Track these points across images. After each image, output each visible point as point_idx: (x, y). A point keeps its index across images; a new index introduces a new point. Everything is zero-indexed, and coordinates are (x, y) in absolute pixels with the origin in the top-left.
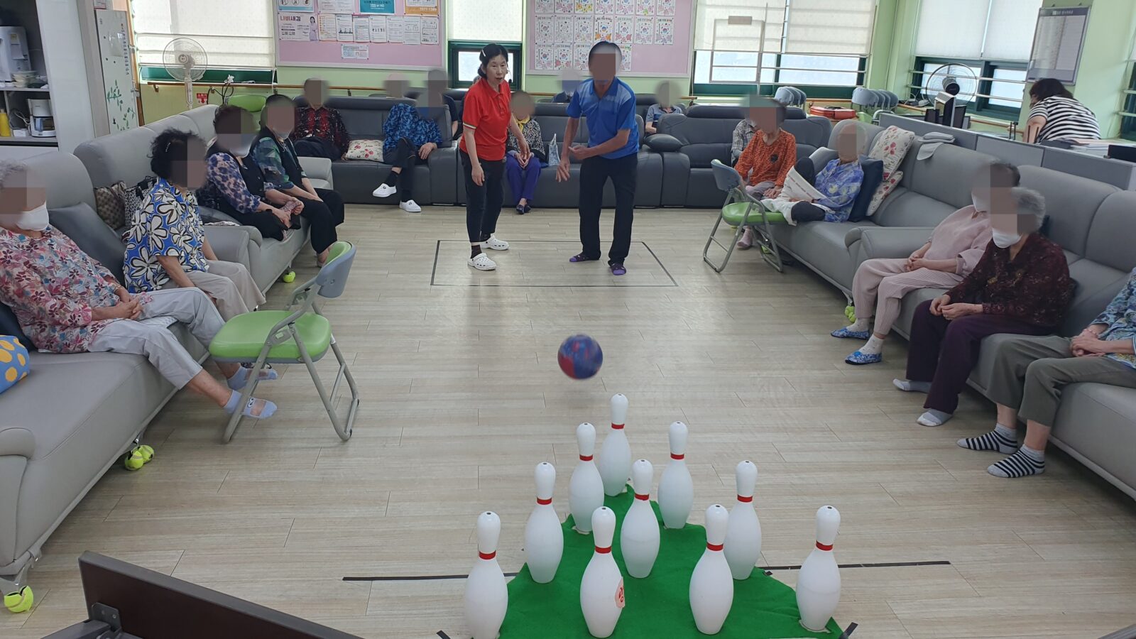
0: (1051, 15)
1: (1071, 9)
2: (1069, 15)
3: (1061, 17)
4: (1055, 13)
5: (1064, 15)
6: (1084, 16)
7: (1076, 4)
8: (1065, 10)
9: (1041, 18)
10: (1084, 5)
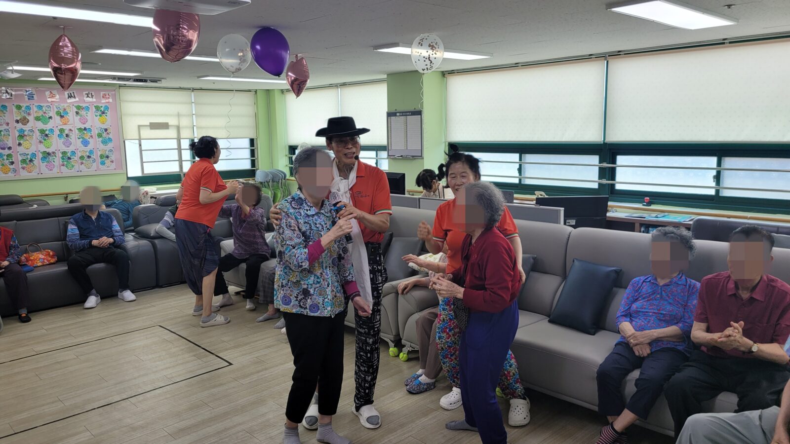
0: (396, 115)
1: (409, 112)
2: (408, 115)
3: (403, 117)
4: (398, 114)
5: (405, 115)
6: (420, 116)
7: (412, 109)
8: (405, 112)
9: (389, 118)
10: (417, 109)
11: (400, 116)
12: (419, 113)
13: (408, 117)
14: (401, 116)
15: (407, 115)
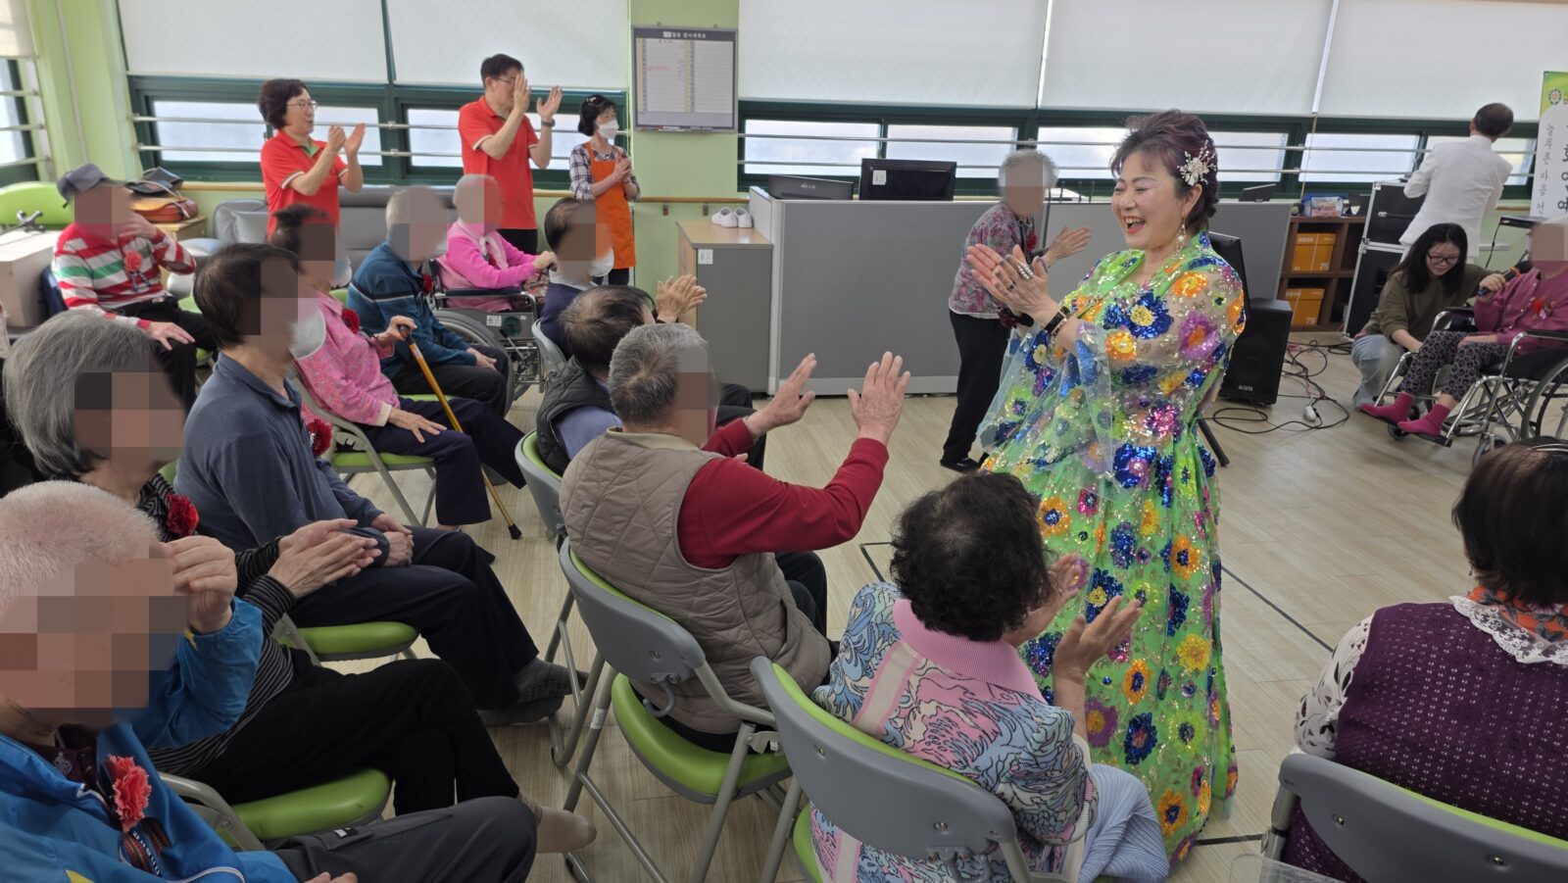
0: (661, 37)
1: (702, 32)
2: (698, 39)
3: (682, 42)
4: (666, 34)
5: (688, 38)
6: (731, 43)
7: (708, 24)
8: (689, 32)
9: (639, 41)
10: (724, 25)
11: (672, 38)
12: (730, 36)
13: (697, 42)
14: (677, 38)
15: (693, 39)
